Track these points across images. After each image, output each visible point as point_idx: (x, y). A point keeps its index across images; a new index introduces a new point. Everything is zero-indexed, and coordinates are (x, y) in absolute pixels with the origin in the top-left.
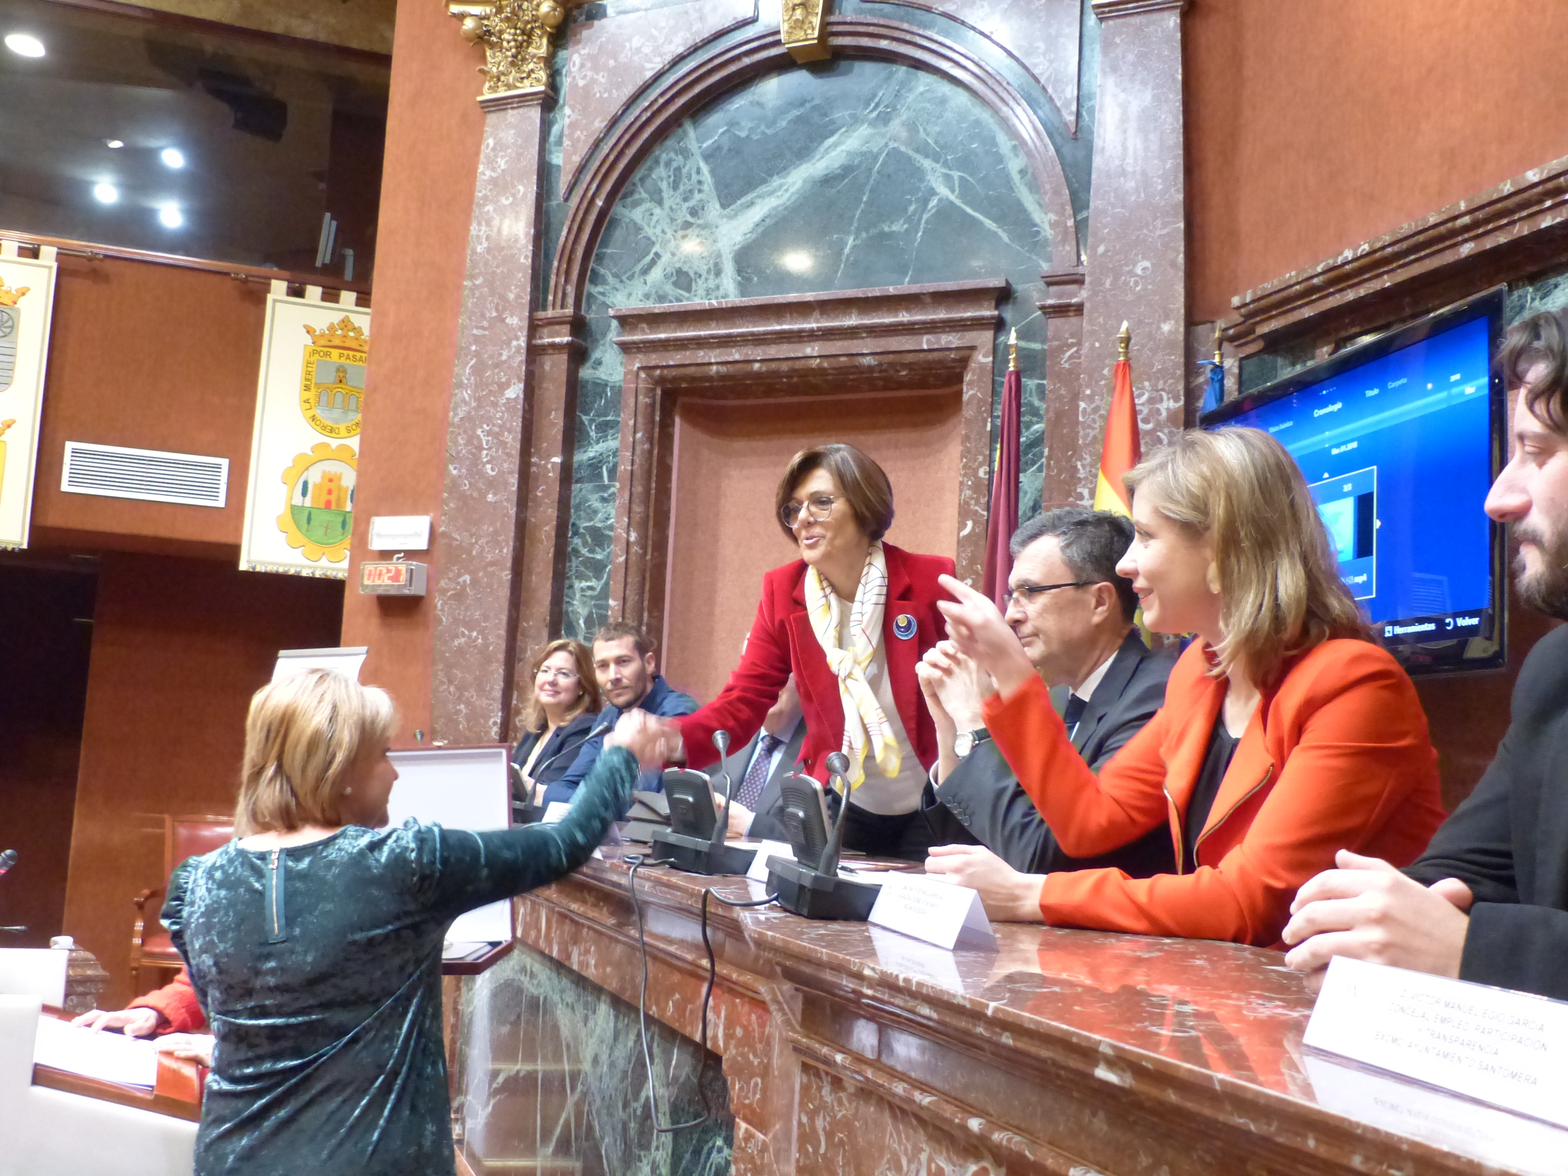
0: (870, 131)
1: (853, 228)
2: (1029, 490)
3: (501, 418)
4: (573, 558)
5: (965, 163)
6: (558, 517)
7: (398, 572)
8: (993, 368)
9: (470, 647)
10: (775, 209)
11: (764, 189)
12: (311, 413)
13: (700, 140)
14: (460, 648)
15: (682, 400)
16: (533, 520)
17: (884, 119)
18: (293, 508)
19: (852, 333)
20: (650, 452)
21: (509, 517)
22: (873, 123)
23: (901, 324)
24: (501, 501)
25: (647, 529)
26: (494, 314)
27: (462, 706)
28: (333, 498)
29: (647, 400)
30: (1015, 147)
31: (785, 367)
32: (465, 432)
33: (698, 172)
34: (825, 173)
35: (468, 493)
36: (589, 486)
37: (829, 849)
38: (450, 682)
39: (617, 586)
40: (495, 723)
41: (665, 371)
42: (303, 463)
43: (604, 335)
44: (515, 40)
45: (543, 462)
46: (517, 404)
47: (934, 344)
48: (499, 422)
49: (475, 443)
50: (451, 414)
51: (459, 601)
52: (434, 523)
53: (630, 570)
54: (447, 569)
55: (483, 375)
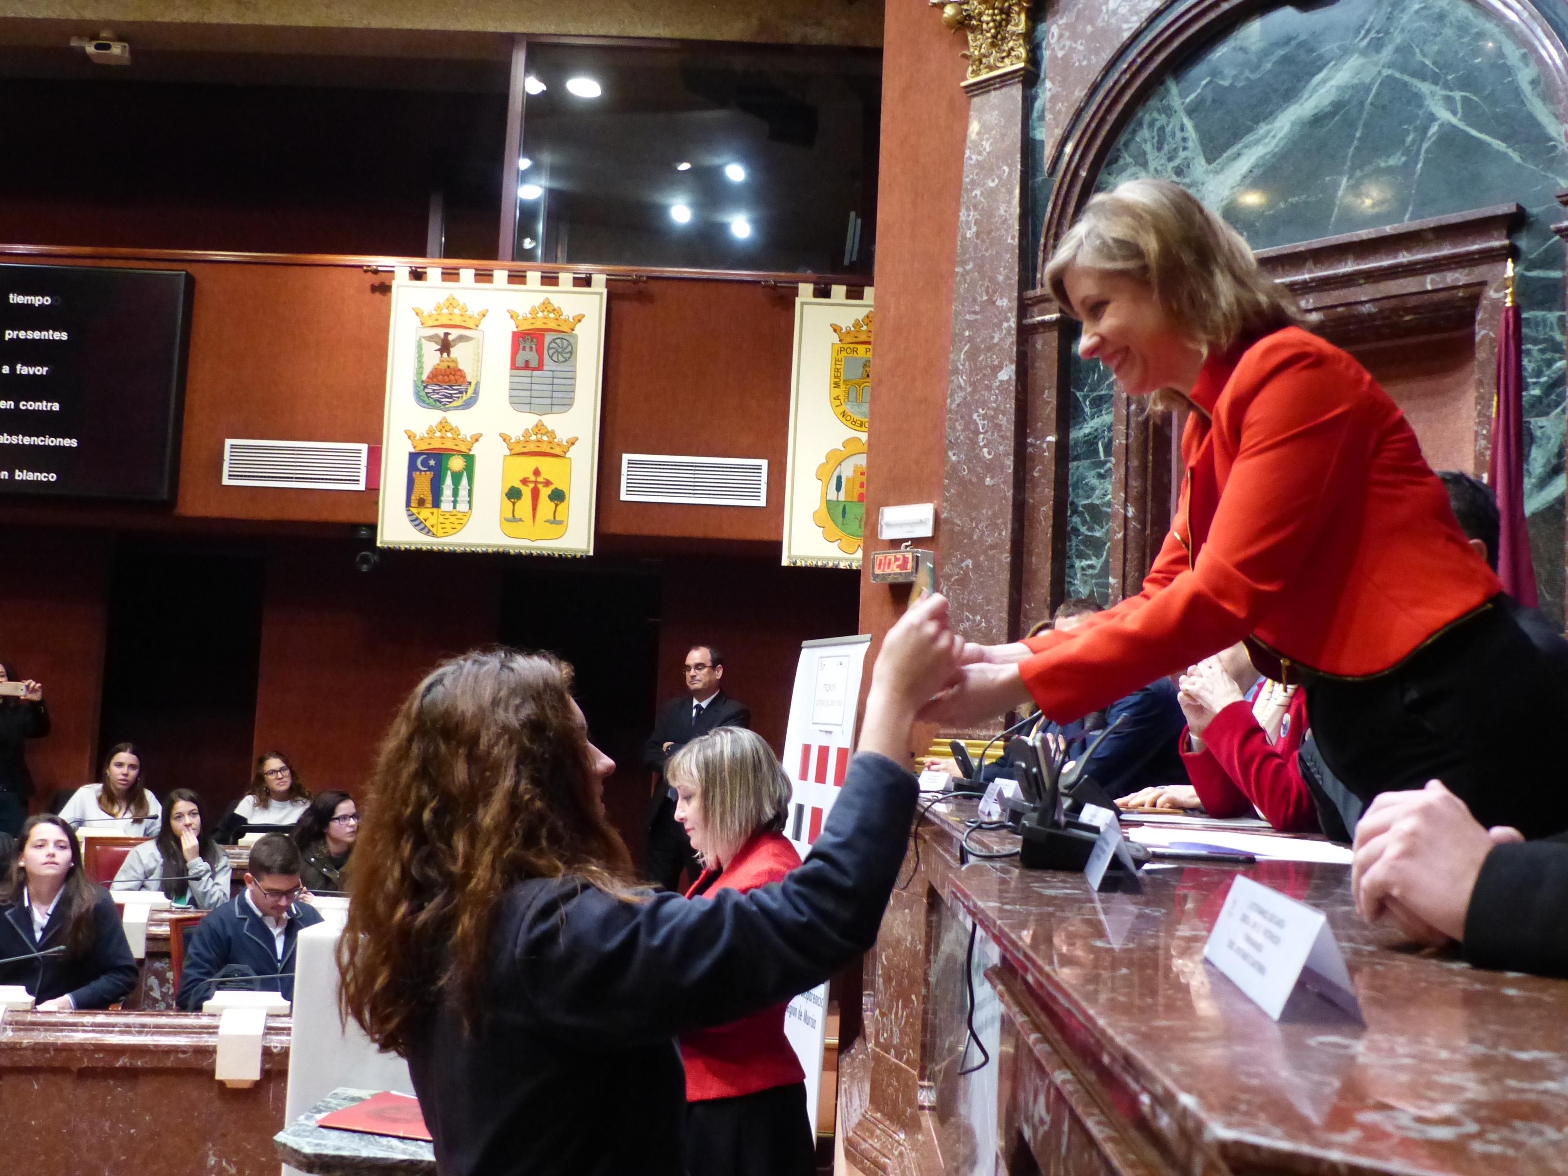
0: (1361, 60)
1: (1346, 168)
2: (1553, 435)
3: (995, 401)
4: (1073, 537)
5: (1468, 82)
6: (1055, 496)
7: (905, 560)
9: (975, 631)
10: (1263, 157)
11: (1250, 138)
12: (841, 409)
13: (1183, 95)
14: (965, 633)
16: (1031, 501)
17: (1377, 45)
18: (828, 502)
19: (1348, 280)
21: (1006, 500)
22: (1364, 53)
23: (1401, 265)
24: (999, 484)
25: (1146, 503)
26: (985, 298)
30: (1524, 56)
32: (962, 417)
33: (1182, 129)
34: (1313, 113)
35: (967, 478)
36: (1086, 463)
39: (1117, 564)
42: (835, 459)
44: (994, 21)
45: (1038, 442)
46: (1009, 386)
47: (1439, 283)
48: (994, 405)
49: (972, 427)
50: (949, 401)
51: (963, 585)
52: (939, 511)
53: (1129, 546)
54: (952, 555)
55: (977, 360)
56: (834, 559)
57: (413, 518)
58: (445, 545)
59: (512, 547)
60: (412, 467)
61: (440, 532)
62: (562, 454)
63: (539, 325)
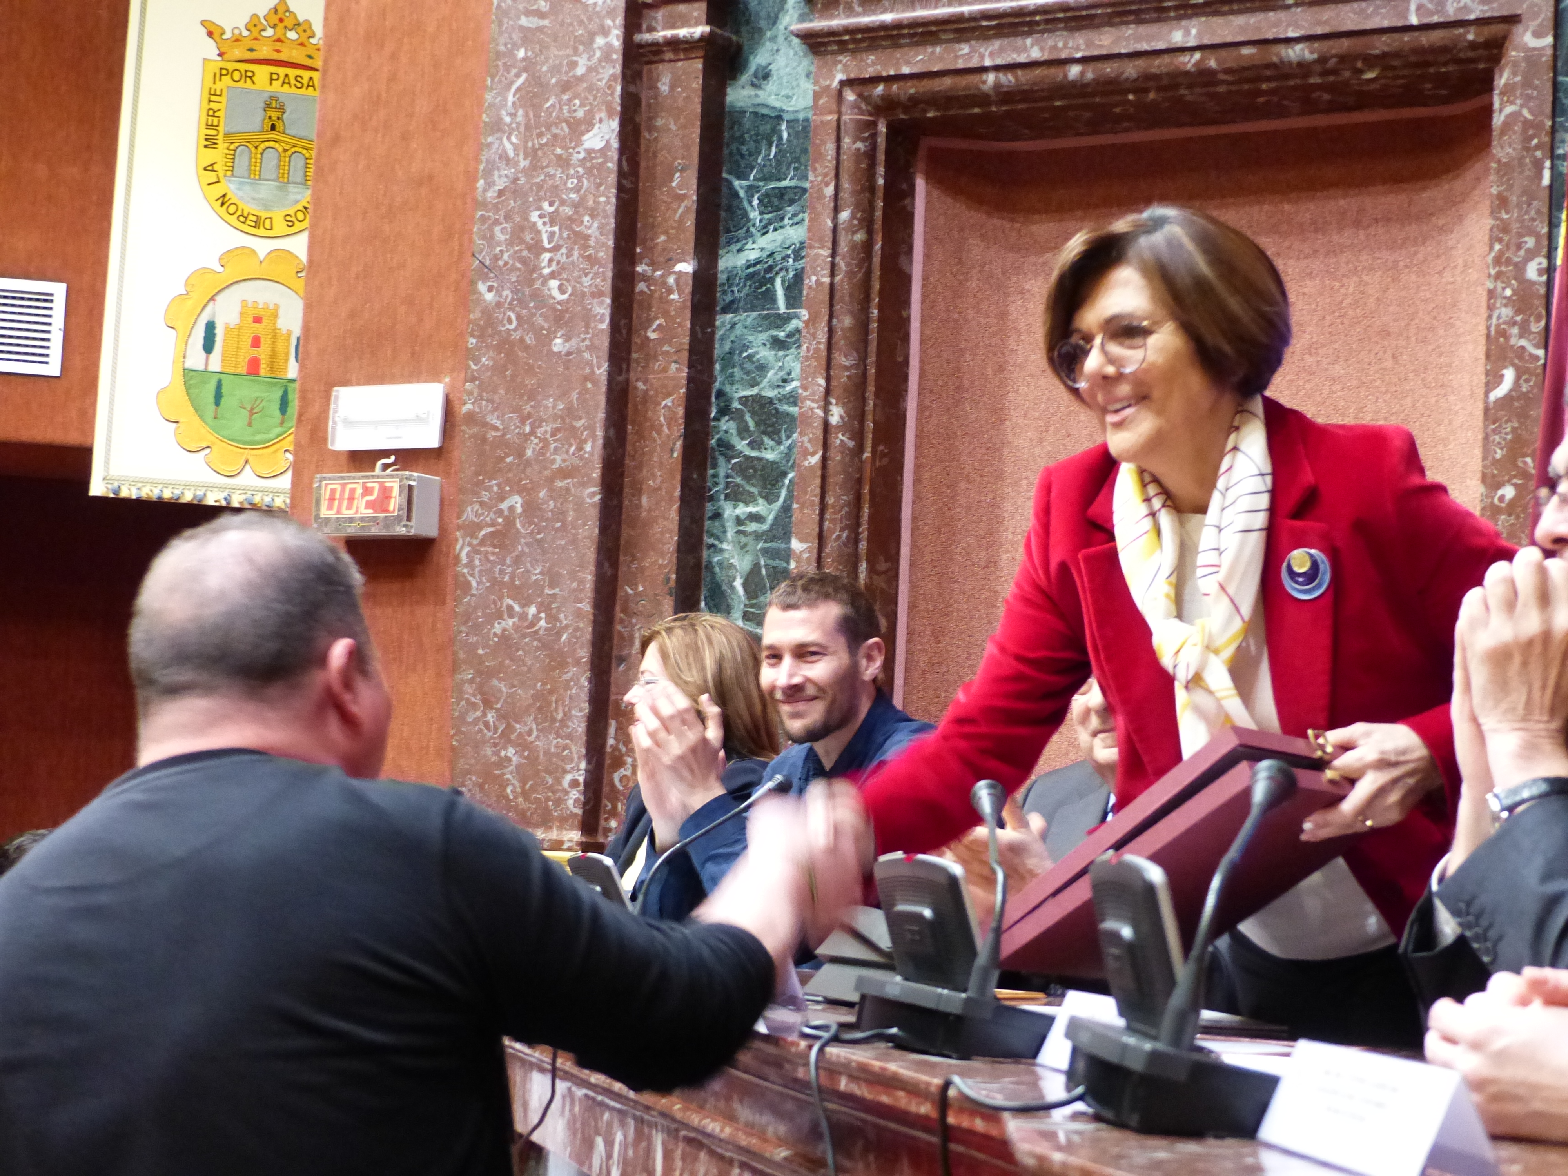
3: (577, 189)
4: (721, 460)
6: (690, 380)
7: (385, 493)
8: (1555, 57)
9: (524, 636)
12: (218, 190)
14: (504, 638)
15: (928, 142)
16: (641, 385)
18: (187, 373)
20: (868, 246)
21: (595, 383)
24: (579, 352)
25: (864, 400)
27: (511, 751)
28: (263, 353)
29: (859, 145)
31: (1131, 70)
32: (507, 218)
35: (516, 336)
36: (749, 317)
37: (1178, 998)
38: (488, 704)
39: (805, 514)
40: (574, 783)
41: (895, 88)
42: (205, 288)
43: (774, 21)
45: (658, 273)
46: (606, 160)
47: (1432, 14)
48: (573, 196)
49: (528, 238)
50: (481, 183)
51: (502, 546)
52: (451, 396)
53: (831, 480)
54: (479, 484)
55: (540, 106)
56: (197, 487)
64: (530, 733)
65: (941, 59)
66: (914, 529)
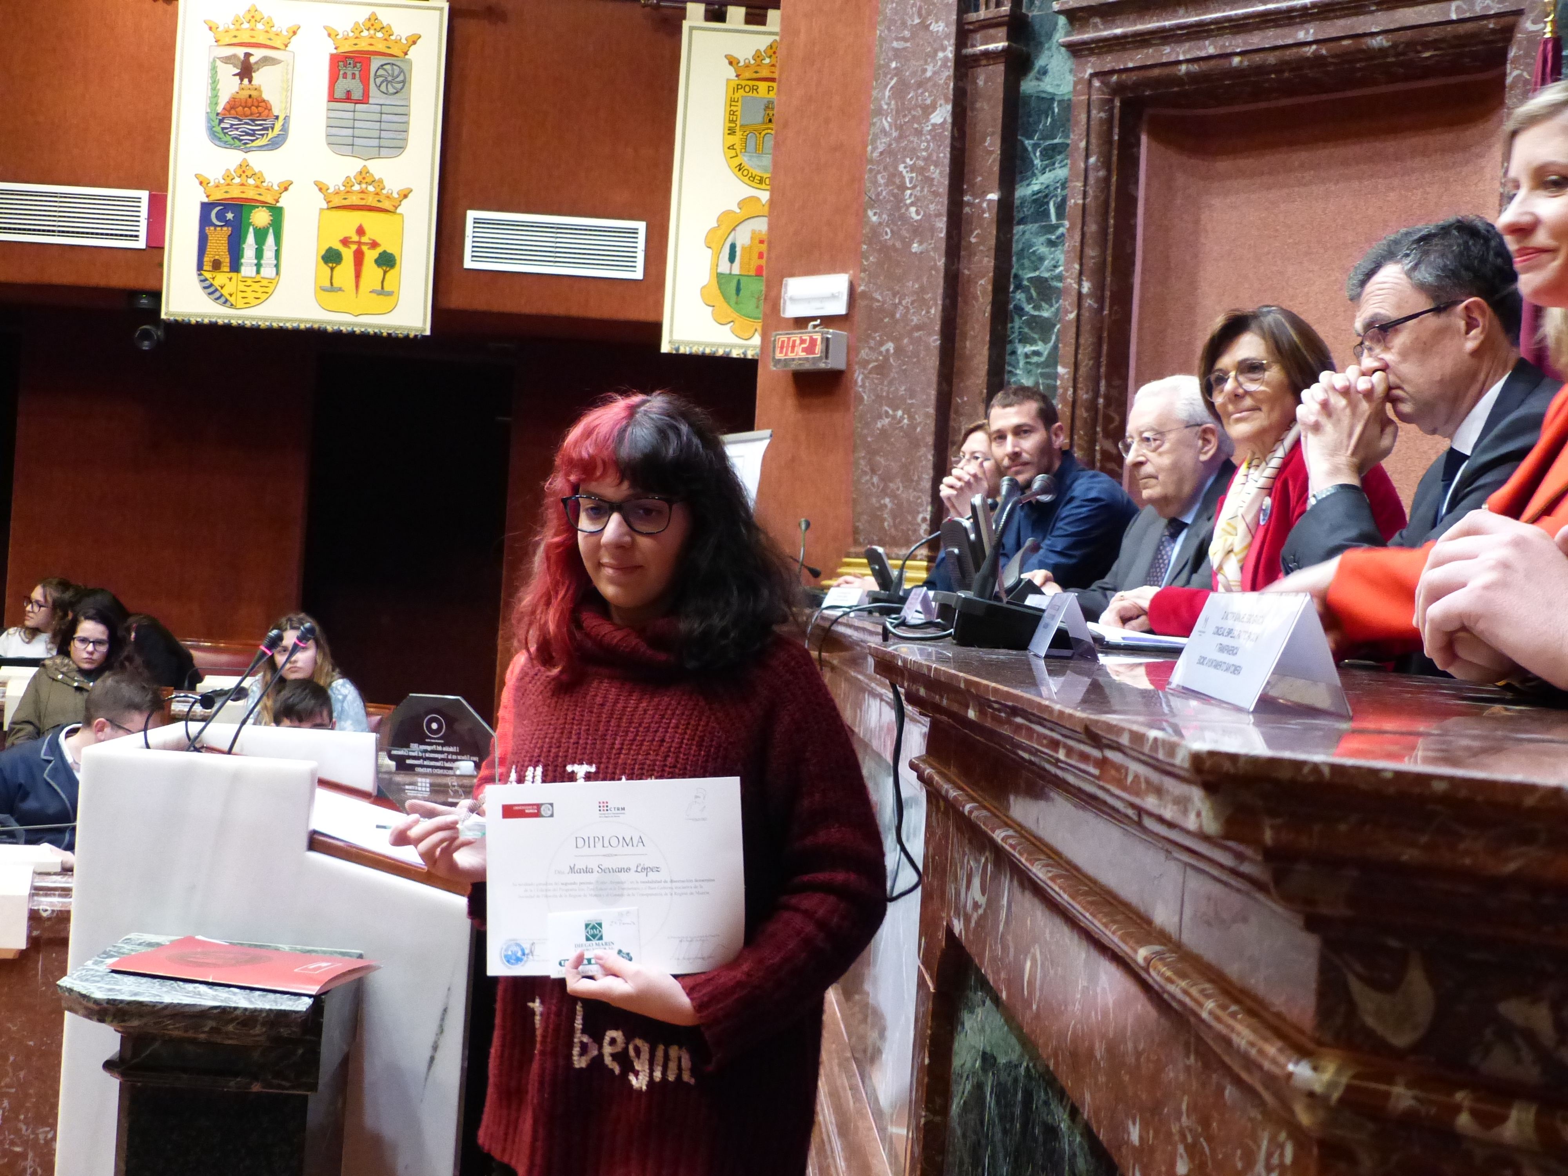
3: (926, 149)
4: (1016, 318)
6: (996, 268)
7: (813, 342)
9: (895, 429)
12: (737, 161)
14: (883, 431)
15: (1149, 112)
16: (966, 272)
18: (720, 276)
19: (1357, 6)
20: (1107, 180)
21: (937, 271)
24: (927, 251)
25: (1104, 278)
26: (917, 21)
27: (887, 500)
29: (1102, 115)
31: (1271, 59)
32: (885, 169)
35: (890, 243)
36: (1033, 227)
38: (873, 471)
39: (1067, 351)
40: (924, 520)
41: (1124, 76)
42: (730, 223)
43: (1050, 36)
45: (977, 201)
46: (944, 130)
47: (1466, 11)
48: (924, 154)
49: (897, 181)
50: (870, 148)
51: (882, 374)
52: (855, 283)
53: (1082, 329)
54: (869, 336)
55: (904, 97)
56: (725, 345)
57: (207, 284)
58: (248, 319)
59: (329, 323)
60: (205, 220)
61: (240, 303)
62: (391, 208)
63: (363, 46)
64: (898, 489)
65: (1153, 56)
66: (1139, 358)
